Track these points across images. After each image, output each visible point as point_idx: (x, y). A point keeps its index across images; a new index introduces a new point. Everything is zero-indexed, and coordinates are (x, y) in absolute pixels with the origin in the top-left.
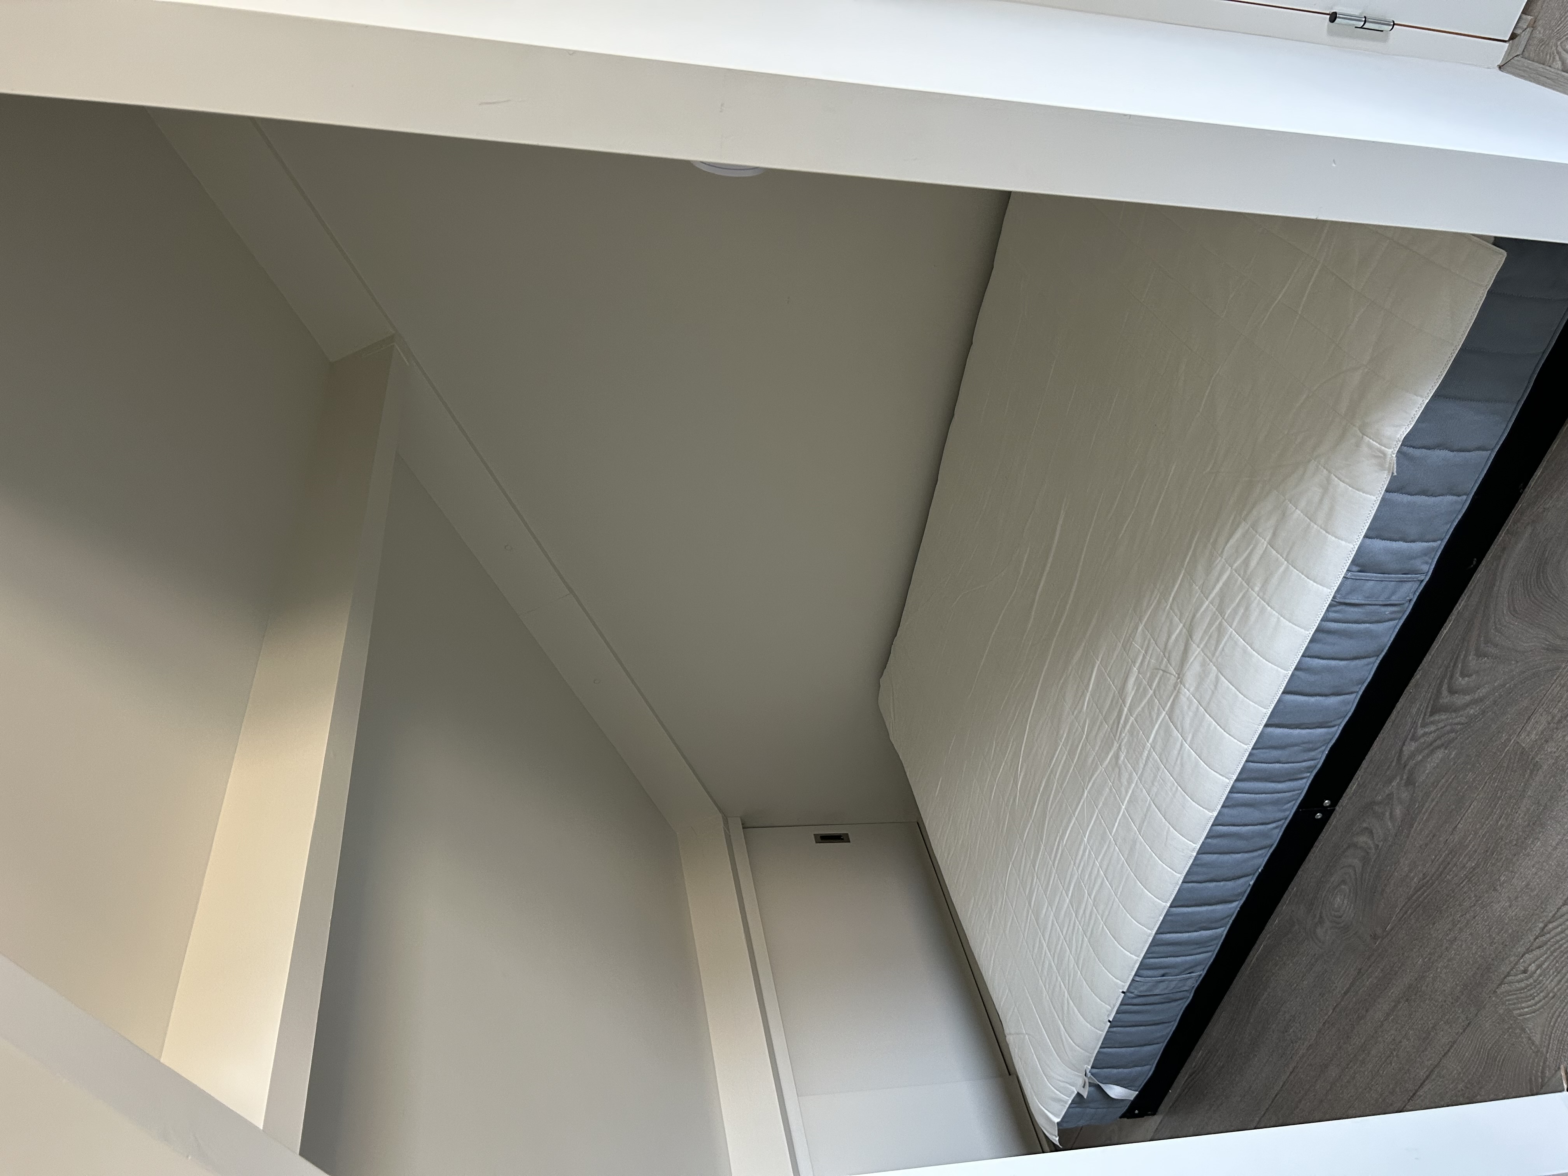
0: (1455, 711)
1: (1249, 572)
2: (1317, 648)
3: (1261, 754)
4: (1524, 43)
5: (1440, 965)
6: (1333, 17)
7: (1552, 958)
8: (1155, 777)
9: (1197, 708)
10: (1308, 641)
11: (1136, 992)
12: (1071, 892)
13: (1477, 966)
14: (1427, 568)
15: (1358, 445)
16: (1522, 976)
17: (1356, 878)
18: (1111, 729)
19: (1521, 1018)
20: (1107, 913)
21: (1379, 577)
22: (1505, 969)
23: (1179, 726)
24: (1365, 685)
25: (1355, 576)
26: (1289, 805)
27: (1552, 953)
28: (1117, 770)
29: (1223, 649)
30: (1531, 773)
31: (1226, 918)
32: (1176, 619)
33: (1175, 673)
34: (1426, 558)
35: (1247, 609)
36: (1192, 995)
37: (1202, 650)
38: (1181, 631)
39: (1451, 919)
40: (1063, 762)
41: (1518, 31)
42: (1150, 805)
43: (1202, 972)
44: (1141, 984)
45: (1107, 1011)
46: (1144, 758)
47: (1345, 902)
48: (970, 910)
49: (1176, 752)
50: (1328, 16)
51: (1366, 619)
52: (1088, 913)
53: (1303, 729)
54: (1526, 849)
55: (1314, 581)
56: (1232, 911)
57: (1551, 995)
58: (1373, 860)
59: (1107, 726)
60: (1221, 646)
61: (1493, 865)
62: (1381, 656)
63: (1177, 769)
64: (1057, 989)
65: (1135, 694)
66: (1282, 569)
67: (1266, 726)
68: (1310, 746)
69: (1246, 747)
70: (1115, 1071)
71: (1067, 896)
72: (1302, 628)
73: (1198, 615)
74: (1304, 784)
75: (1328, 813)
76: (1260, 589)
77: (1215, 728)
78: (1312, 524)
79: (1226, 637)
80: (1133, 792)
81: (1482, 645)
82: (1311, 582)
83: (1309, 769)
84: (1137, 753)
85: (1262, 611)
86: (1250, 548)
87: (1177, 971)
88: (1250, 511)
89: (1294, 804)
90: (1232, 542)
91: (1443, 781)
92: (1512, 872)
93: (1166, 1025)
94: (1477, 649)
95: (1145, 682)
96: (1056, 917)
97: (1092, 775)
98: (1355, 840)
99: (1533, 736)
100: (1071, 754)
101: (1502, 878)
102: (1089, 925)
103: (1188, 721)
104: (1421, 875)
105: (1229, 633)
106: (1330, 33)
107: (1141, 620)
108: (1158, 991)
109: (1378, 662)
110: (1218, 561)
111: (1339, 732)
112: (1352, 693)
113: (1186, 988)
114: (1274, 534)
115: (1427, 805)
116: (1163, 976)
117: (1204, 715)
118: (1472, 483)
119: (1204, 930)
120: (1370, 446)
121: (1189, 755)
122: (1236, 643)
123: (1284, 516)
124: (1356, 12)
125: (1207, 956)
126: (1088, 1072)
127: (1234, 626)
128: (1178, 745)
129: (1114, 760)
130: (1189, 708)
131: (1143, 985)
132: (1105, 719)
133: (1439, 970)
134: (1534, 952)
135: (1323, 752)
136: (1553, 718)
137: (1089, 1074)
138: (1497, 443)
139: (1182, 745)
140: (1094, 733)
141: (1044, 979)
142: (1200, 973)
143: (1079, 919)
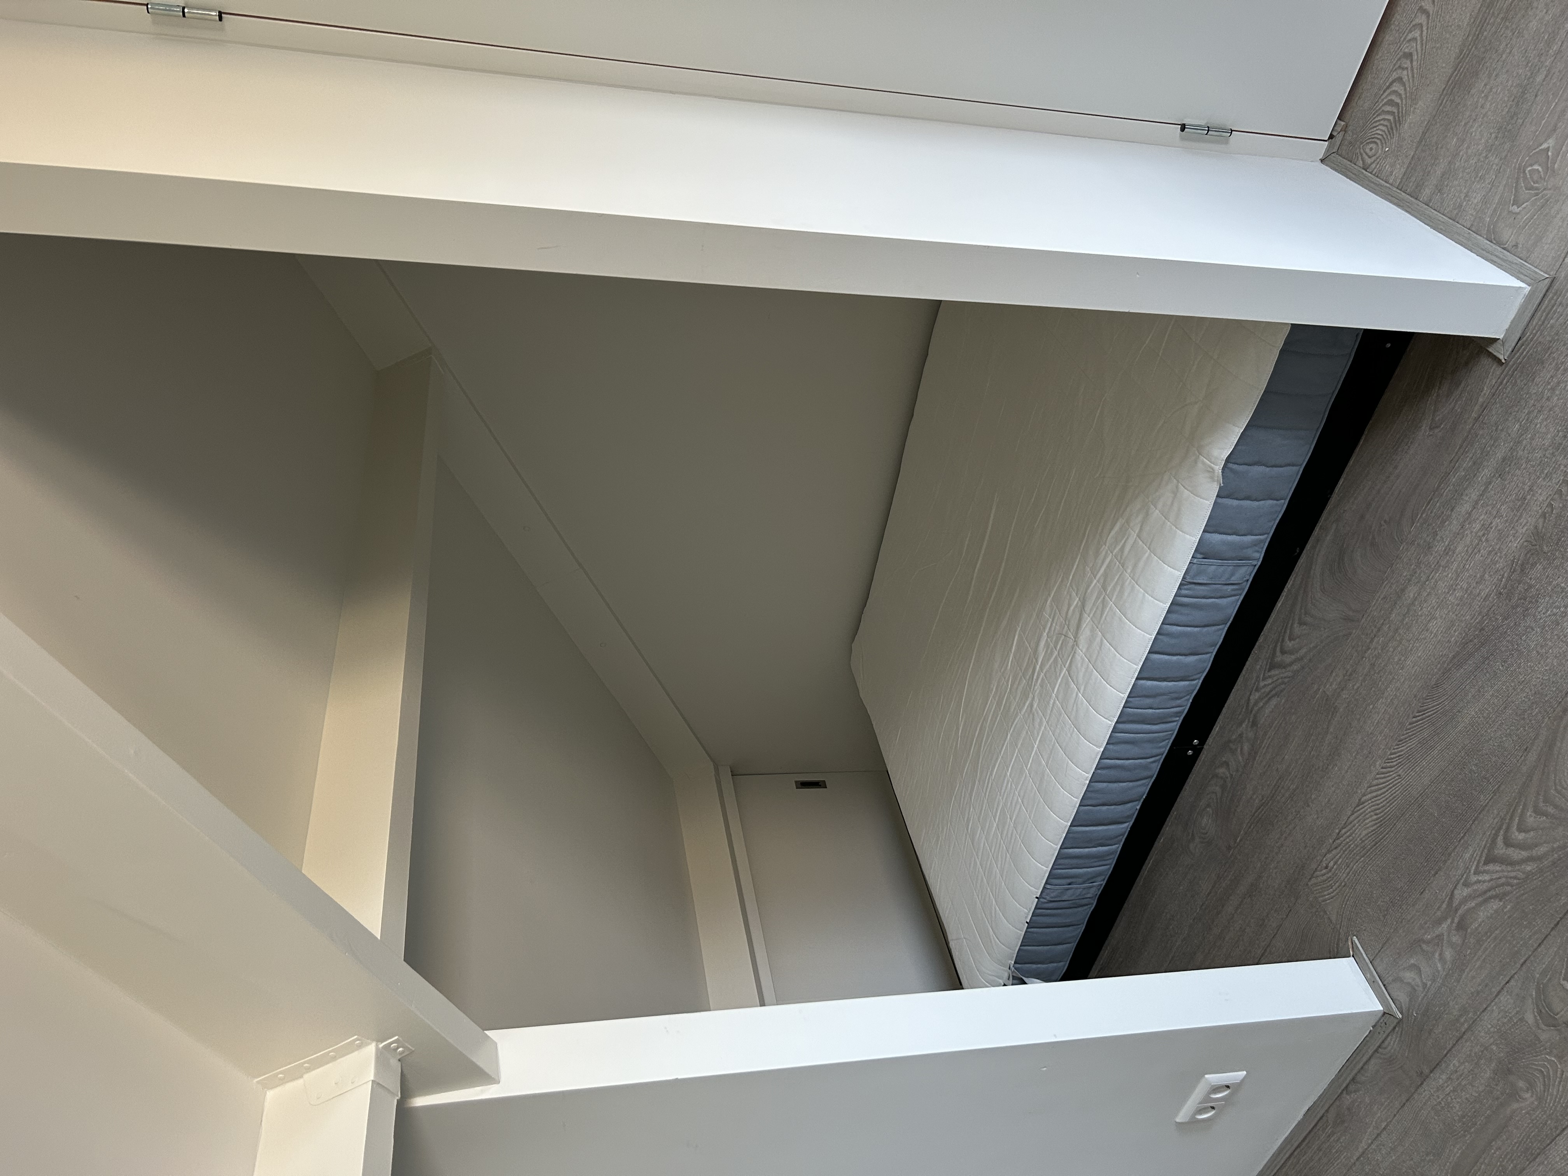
0: (1284, 668)
1: (1123, 558)
2: (1174, 617)
3: (1136, 701)
4: (1338, 143)
5: (1271, 867)
6: (1183, 127)
7: (1344, 856)
8: (1058, 721)
9: (1088, 665)
10: (1166, 612)
11: (1048, 898)
12: (997, 817)
13: (1296, 865)
14: (1258, 556)
15: (1196, 462)
16: (1324, 871)
17: (1217, 802)
18: (1028, 683)
19: (1323, 903)
20: (1023, 832)
21: (1220, 563)
22: (1314, 866)
23: (1075, 680)
24: (1218, 646)
25: (1200, 562)
26: (1164, 743)
27: (1344, 852)
28: (1031, 715)
29: (1105, 619)
30: (1333, 714)
31: (1119, 836)
32: (1074, 594)
33: (1072, 637)
34: (1257, 548)
35: (1122, 587)
36: (1096, 901)
37: (1091, 619)
38: (1078, 603)
39: (1279, 830)
40: (992, 710)
41: (1335, 134)
42: (1054, 743)
43: (1102, 882)
44: (1052, 891)
45: (1025, 913)
46: (1051, 706)
47: (1210, 821)
48: (922, 838)
49: (1073, 701)
50: (1180, 126)
51: (1212, 595)
52: (1010, 832)
53: (1169, 681)
54: (1328, 773)
55: (1168, 566)
56: (1123, 830)
57: (1343, 884)
58: (1229, 787)
59: (1025, 681)
60: (1105, 615)
61: (1307, 786)
62: (1228, 624)
63: (1074, 713)
64: (987, 899)
65: (1045, 654)
66: (1147, 555)
67: (1137, 679)
68: (1175, 696)
69: (1123, 695)
70: (1034, 966)
71: (995, 819)
72: (1161, 602)
73: (1089, 591)
74: (1175, 726)
75: (1198, 751)
76: (1131, 572)
77: (1101, 680)
78: (1167, 521)
79: (1107, 610)
80: (1042, 734)
81: (1303, 616)
82: (1166, 566)
83: (1177, 714)
84: (1045, 702)
85: (1133, 588)
86: (1125, 539)
87: (1080, 880)
88: (1126, 509)
89: (1168, 742)
90: (1113, 533)
91: (1276, 722)
92: (1319, 791)
93: (1075, 927)
94: (1300, 619)
95: (1052, 645)
96: (987, 839)
97: (1014, 721)
98: (1217, 771)
99: (1334, 686)
100: (999, 704)
101: (1313, 797)
102: (1010, 844)
103: (1081, 675)
104: (1260, 797)
105: (1110, 606)
106: (1182, 139)
107: (1049, 595)
108: (1065, 897)
109: (1226, 629)
110: (1102, 548)
111: (1200, 684)
112: (1207, 653)
113: (1089, 896)
114: (1141, 530)
115: (1265, 741)
116: (1070, 884)
117: (1093, 671)
118: (1288, 491)
119: (1102, 846)
120: (1204, 463)
121: (1082, 703)
122: (1115, 613)
123: (1147, 514)
124: (1203, 123)
125: (1107, 868)
126: (1012, 966)
127: (1113, 600)
128: (1074, 695)
129: (1029, 709)
130: (1082, 665)
131: (1053, 892)
132: (1024, 675)
133: (1271, 871)
134: (1333, 852)
135: (1188, 700)
136: (1347, 672)
137: (1013, 969)
138: (1304, 460)
139: (1077, 695)
140: (1015, 686)
141: (977, 891)
142: (1101, 882)
143: (1004, 839)
